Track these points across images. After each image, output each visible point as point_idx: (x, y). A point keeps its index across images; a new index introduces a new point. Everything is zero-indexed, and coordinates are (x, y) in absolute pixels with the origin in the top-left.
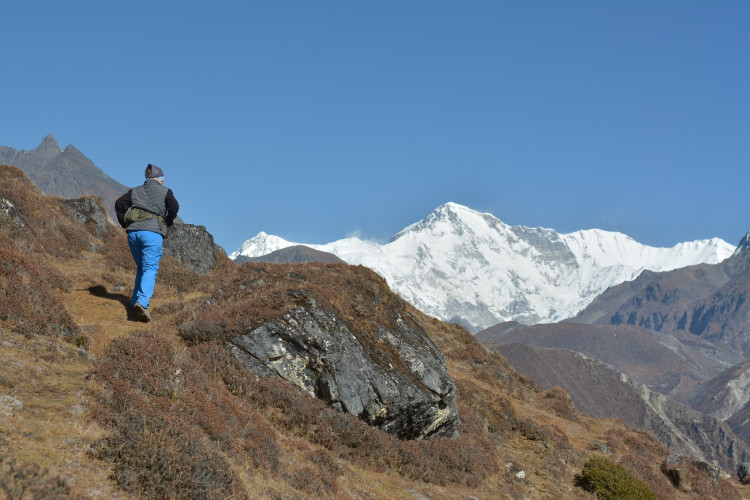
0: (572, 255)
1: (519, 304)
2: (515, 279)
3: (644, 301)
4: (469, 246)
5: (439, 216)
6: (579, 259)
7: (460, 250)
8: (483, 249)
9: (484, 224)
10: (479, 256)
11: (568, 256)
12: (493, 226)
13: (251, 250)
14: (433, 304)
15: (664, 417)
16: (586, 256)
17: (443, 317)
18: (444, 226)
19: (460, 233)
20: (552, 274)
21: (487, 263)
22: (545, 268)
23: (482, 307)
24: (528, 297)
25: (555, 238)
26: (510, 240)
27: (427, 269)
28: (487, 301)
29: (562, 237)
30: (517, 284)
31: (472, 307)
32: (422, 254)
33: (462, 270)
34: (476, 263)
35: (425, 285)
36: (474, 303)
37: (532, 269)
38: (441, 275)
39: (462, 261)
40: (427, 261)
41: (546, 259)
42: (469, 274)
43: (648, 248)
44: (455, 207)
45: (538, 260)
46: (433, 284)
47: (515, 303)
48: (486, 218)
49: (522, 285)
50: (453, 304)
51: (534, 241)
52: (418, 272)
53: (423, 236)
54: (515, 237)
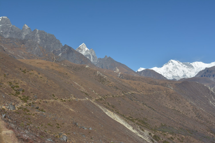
0: (193, 66)
1: (185, 75)
2: (183, 71)
3: (207, 73)
4: (175, 67)
5: (169, 62)
6: (194, 67)
7: (173, 67)
8: (178, 67)
9: (177, 63)
10: (177, 68)
11: (192, 67)
12: (179, 63)
13: (139, 70)
14: (170, 77)
15: (213, 92)
16: (195, 66)
17: (172, 78)
18: (171, 64)
19: (173, 65)
20: (190, 70)
21: (178, 69)
22: (188, 69)
23: (178, 76)
24: (186, 74)
25: (190, 64)
26: (182, 65)
27: (168, 71)
28: (179, 75)
29: (191, 64)
30: (184, 72)
31: (177, 77)
32: (167, 69)
33: (174, 71)
34: (177, 69)
35: (168, 74)
36: (177, 76)
37: (186, 69)
38: (171, 72)
39: (174, 69)
40: (168, 70)
41: (189, 67)
42: (175, 71)
43: (206, 64)
44: (172, 60)
45: (187, 68)
46: (170, 73)
47: (184, 75)
48: (177, 62)
49: (185, 72)
50: (173, 76)
51: (186, 65)
52: (167, 71)
53: (167, 66)
54: (183, 64)
